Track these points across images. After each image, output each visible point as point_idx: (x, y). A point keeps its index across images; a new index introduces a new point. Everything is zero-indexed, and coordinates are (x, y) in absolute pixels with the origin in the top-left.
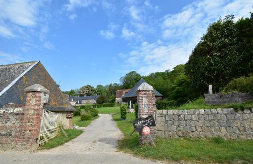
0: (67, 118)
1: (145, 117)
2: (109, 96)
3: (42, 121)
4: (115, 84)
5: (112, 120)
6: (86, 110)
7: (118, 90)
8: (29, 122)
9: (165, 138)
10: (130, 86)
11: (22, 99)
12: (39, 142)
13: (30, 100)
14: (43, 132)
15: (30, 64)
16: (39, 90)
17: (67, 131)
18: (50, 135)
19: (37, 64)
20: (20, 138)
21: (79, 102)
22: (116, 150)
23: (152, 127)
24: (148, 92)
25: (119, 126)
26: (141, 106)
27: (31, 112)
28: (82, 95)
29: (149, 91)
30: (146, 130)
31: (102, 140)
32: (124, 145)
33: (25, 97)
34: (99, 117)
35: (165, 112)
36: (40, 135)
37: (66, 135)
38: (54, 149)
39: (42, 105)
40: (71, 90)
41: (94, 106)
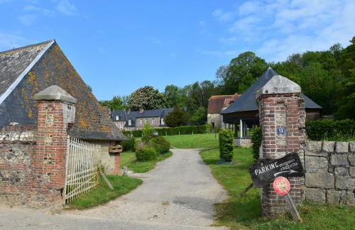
0: (111, 154)
1: (279, 155)
2: (191, 111)
3: (67, 157)
4: (206, 82)
5: (200, 162)
6: (146, 140)
7: (213, 97)
8: (46, 158)
9: (327, 204)
10: (241, 86)
11: (30, 115)
12: (66, 197)
13: (44, 117)
14: (70, 179)
15: (38, 48)
16: (58, 98)
17: (111, 178)
18: (83, 183)
19: (50, 48)
20: (33, 187)
21: (130, 124)
22: (211, 222)
23: (294, 179)
24: (286, 99)
25: (215, 174)
26: (269, 132)
27: (48, 140)
28: (135, 109)
29: (291, 95)
30: (281, 185)
31: (180, 201)
32: (227, 214)
33: (36, 112)
34: (172, 154)
35: (328, 145)
36: (67, 183)
37: (111, 186)
38: (91, 211)
39: (65, 126)
40: (115, 98)
41: (162, 132)
